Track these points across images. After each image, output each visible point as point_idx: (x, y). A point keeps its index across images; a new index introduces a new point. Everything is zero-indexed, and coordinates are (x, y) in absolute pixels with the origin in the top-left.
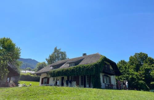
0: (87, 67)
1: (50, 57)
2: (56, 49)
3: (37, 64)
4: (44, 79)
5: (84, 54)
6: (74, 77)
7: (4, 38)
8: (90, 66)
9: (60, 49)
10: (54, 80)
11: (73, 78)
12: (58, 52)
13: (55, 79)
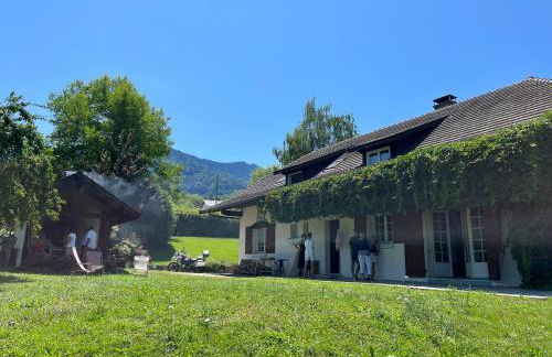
0: (472, 158)
1: (289, 141)
2: (310, 109)
3: (251, 175)
4: (255, 232)
5: (443, 101)
6: (388, 217)
7: (105, 79)
8: (493, 146)
9: (327, 109)
10: (294, 235)
11: (389, 226)
12: (321, 118)
13: (300, 232)
